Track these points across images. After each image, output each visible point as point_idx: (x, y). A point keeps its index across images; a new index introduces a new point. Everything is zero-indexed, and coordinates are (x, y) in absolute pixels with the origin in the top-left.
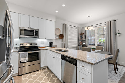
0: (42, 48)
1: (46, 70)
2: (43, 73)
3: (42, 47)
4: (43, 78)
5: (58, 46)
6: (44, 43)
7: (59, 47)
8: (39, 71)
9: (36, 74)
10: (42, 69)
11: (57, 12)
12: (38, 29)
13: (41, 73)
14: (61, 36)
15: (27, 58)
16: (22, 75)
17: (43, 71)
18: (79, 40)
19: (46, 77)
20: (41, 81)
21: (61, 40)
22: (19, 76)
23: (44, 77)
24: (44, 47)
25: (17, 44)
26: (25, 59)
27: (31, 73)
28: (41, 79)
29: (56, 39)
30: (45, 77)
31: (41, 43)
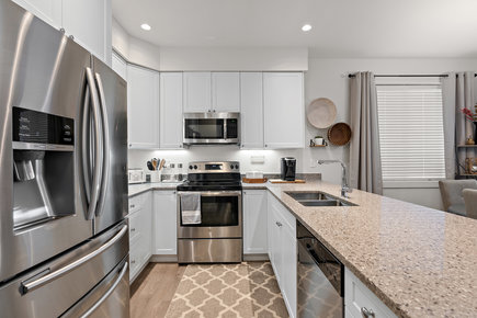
0: (252, 181)
1: (260, 269)
2: (246, 277)
3: (254, 177)
4: (239, 297)
5: (323, 178)
6: (262, 163)
7: (328, 183)
8: (237, 267)
9: (224, 274)
10: (249, 262)
11: (307, 28)
12: (238, 114)
13: (242, 274)
14: (340, 134)
15: (198, 213)
16: (186, 264)
17: (249, 270)
18: (458, 149)
19: (251, 296)
20: (229, 305)
21: (341, 150)
22: (181, 264)
23: (244, 296)
24: (261, 177)
25: (181, 166)
26: (193, 217)
27: (212, 267)
28: (230, 297)
29: (313, 145)
30: (248, 296)
31: (253, 163)
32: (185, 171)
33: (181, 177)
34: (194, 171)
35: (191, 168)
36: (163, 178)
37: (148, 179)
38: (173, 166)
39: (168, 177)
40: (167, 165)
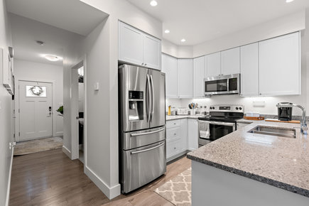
3: (252, 116)
6: (263, 106)
12: (238, 75)
15: (207, 132)
25: (205, 107)
26: (205, 134)
31: (254, 106)
32: (208, 110)
33: (205, 113)
34: (213, 110)
35: (211, 108)
36: (196, 113)
37: (189, 114)
38: (201, 107)
39: (199, 113)
40: (199, 106)
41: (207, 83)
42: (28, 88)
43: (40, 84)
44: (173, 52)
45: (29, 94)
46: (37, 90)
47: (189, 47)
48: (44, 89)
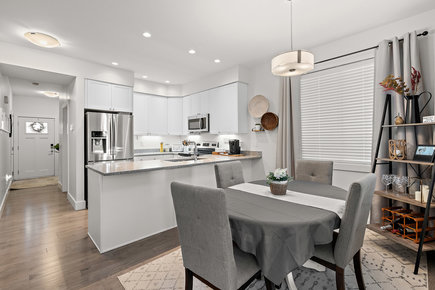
35: (198, 145)
41: (190, 121)
42: (28, 124)
43: (41, 120)
44: (161, 91)
45: (29, 130)
46: (37, 126)
47: (179, 87)
48: (45, 125)
